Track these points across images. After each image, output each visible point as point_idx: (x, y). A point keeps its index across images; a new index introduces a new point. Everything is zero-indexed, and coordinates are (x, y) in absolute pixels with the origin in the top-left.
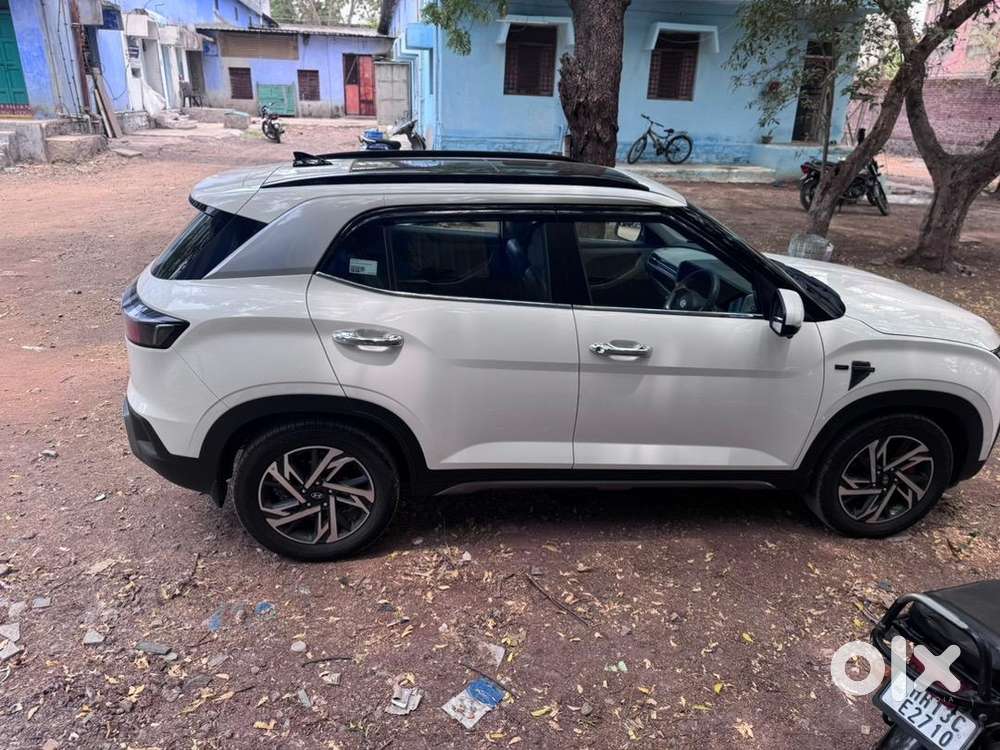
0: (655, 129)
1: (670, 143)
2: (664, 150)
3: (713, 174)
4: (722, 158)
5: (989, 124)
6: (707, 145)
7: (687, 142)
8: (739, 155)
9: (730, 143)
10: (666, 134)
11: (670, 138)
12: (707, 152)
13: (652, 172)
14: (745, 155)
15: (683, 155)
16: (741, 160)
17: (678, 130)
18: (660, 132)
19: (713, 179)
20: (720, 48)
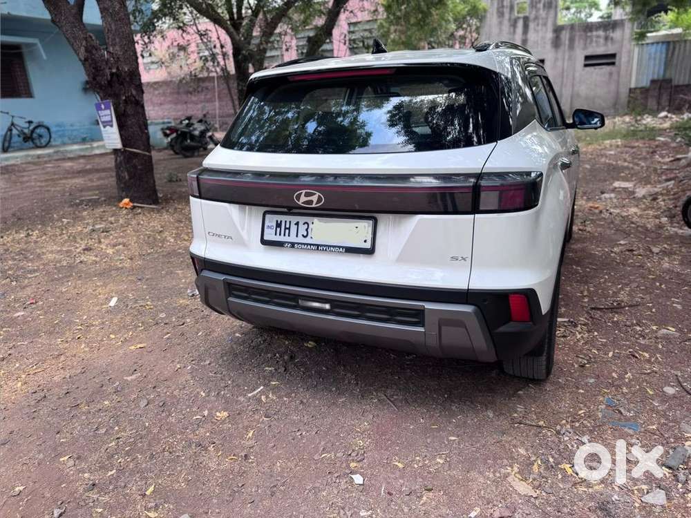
0: (16, 121)
1: (33, 131)
2: (29, 138)
3: (81, 150)
4: (73, 139)
5: (187, 106)
6: (58, 131)
7: (46, 130)
8: (85, 136)
9: (75, 128)
10: (27, 125)
11: (31, 128)
12: (60, 136)
13: (34, 155)
14: (89, 135)
15: (44, 141)
16: (87, 139)
17: (36, 121)
18: (21, 123)
19: (82, 154)
20: (47, 55)
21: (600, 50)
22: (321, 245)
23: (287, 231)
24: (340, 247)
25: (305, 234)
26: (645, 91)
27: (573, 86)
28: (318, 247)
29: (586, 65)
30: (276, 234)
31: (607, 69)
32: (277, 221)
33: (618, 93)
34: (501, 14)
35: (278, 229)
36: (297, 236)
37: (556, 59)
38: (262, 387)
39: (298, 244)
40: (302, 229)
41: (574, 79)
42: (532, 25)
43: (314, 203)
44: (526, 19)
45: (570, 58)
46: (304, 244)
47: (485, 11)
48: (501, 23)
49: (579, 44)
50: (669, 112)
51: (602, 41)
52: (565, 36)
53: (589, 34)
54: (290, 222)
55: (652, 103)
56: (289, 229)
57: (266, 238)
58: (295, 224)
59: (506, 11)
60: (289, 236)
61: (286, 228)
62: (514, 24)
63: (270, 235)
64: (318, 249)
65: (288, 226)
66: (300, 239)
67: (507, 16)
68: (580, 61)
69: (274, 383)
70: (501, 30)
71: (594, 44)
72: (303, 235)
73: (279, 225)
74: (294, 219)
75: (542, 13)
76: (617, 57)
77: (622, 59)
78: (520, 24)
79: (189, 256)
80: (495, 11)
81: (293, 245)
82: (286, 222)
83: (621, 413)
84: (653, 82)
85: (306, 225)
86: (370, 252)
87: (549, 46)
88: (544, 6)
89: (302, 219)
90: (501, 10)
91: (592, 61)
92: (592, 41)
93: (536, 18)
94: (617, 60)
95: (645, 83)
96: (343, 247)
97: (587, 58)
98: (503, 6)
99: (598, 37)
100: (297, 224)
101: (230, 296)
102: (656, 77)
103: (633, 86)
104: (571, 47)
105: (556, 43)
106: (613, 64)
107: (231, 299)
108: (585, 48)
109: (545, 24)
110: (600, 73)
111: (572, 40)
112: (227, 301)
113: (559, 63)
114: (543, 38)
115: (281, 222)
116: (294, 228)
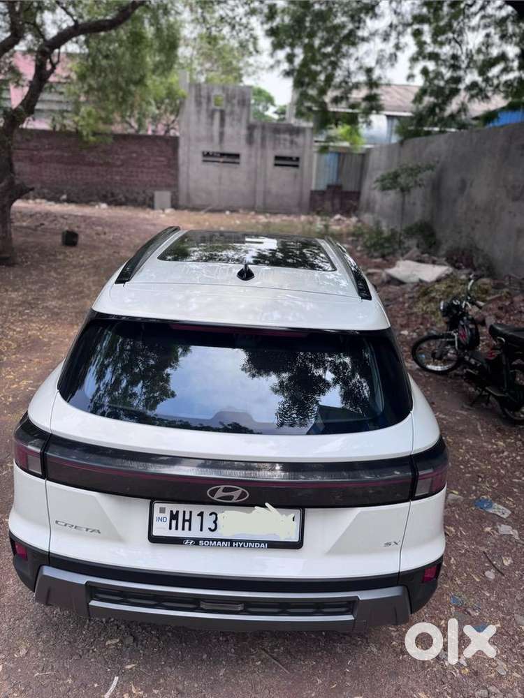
21: (286, 152)
22: (236, 541)
23: (187, 524)
24: (260, 542)
25: (213, 528)
26: (322, 193)
27: (265, 182)
28: (231, 542)
29: (276, 165)
30: (170, 528)
31: (293, 170)
32: (172, 511)
33: (301, 193)
34: (199, 103)
35: (174, 522)
36: (201, 530)
37: (250, 156)
38: (116, 678)
39: (204, 540)
40: (208, 522)
41: (265, 176)
42: (228, 119)
43: (235, 498)
44: (222, 113)
45: (262, 156)
46: (213, 540)
47: (184, 97)
48: (199, 112)
49: (269, 144)
50: (342, 214)
51: (288, 144)
52: (257, 135)
53: (278, 136)
54: (191, 512)
55: (327, 205)
56: (190, 521)
57: (156, 533)
58: (198, 515)
59: (204, 101)
60: (190, 529)
61: (184, 521)
62: (211, 115)
63: (161, 529)
64: (231, 545)
65: (187, 517)
66: (206, 534)
67: (204, 106)
68: (271, 161)
69: (129, 667)
70: (199, 119)
71: (282, 146)
72: (210, 529)
73: (174, 516)
74: (196, 509)
75: (237, 109)
76: (301, 160)
77: (305, 163)
78: (217, 116)
79: (8, 540)
80: (193, 99)
81: (196, 542)
82: (184, 512)
83: (470, 614)
84: (329, 187)
85: (214, 516)
86: (297, 545)
87: (243, 142)
88: (239, 103)
89: (207, 509)
90: (198, 99)
91: (281, 161)
92: (280, 143)
93: (232, 113)
94: (300, 164)
95: (322, 187)
96: (264, 542)
97: (277, 158)
98: (200, 96)
99: (285, 140)
100: (201, 514)
101: (92, 599)
102: (331, 182)
103: (313, 188)
104: (263, 146)
105: (250, 140)
106: (296, 166)
107: (93, 603)
108: (274, 148)
109: (239, 120)
110: (286, 173)
111: (263, 139)
112: (88, 606)
113: (253, 160)
114: (238, 134)
115: (177, 512)
116: (196, 521)
